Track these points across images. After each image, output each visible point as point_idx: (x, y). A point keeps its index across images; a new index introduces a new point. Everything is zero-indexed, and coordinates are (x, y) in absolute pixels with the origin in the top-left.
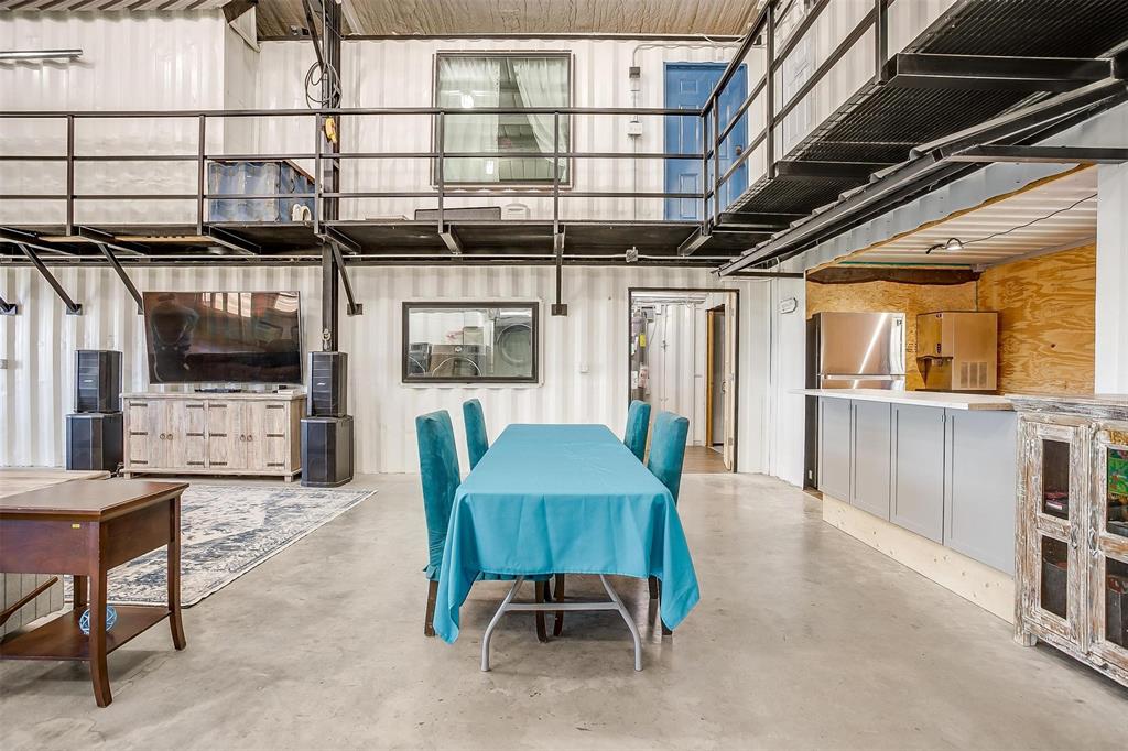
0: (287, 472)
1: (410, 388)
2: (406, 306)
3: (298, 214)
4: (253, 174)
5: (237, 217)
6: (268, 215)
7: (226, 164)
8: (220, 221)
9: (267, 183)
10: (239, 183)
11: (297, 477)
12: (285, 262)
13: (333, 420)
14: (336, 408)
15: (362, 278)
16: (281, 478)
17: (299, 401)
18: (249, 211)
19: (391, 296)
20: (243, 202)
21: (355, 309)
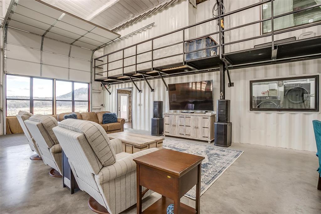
0: (209, 140)
1: (253, 113)
2: (251, 82)
3: (212, 54)
4: (198, 43)
5: (194, 58)
6: (203, 55)
7: (190, 42)
8: (189, 60)
9: (203, 45)
10: (194, 47)
11: (212, 142)
12: (206, 71)
13: (226, 124)
14: (227, 120)
15: (234, 73)
16: (207, 142)
17: (213, 116)
18: (197, 55)
19: (245, 79)
20: (196, 52)
21: (231, 85)
